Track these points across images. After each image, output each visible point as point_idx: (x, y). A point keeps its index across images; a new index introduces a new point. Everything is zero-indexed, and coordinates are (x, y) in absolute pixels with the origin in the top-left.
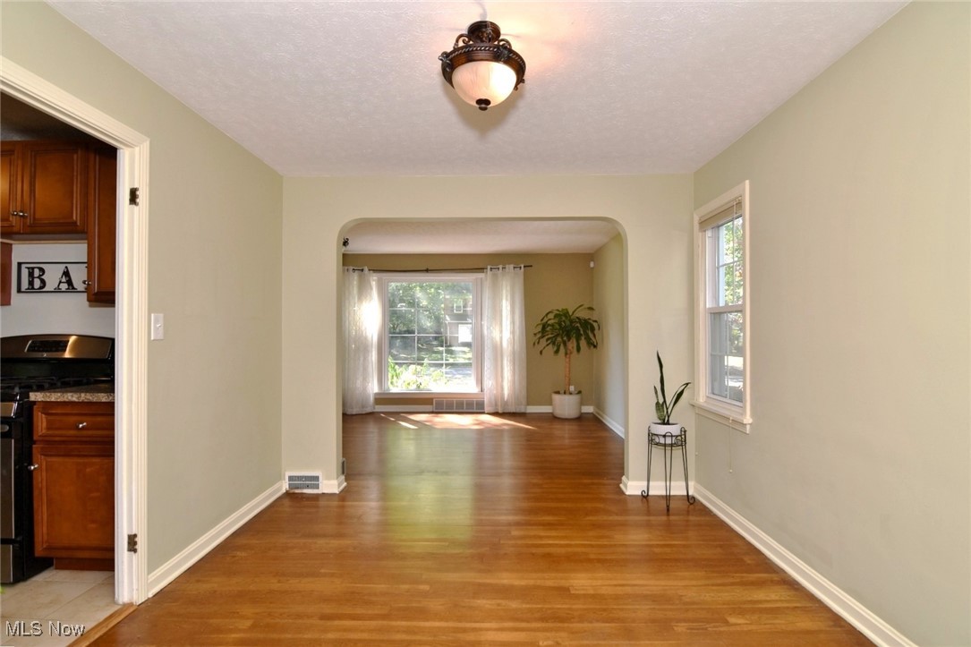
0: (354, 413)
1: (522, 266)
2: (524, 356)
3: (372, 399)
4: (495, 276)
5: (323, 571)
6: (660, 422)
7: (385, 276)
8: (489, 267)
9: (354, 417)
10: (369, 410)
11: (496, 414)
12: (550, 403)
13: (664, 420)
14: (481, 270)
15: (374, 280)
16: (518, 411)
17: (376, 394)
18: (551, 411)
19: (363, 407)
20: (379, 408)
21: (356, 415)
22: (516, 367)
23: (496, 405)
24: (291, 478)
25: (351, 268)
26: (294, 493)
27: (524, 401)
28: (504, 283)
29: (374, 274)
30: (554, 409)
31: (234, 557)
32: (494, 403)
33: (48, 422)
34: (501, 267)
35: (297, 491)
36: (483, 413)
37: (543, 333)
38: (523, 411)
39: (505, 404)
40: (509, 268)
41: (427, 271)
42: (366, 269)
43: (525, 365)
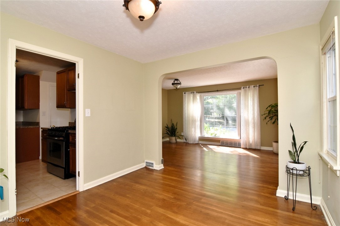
0: (191, 143)
1: (258, 85)
2: (259, 124)
3: (197, 139)
4: (245, 91)
5: (127, 195)
6: (293, 161)
7: (202, 94)
8: (242, 87)
9: (191, 145)
10: (197, 142)
11: (246, 149)
12: (272, 146)
13: (295, 161)
14: (240, 89)
15: (198, 96)
16: (256, 148)
17: (199, 137)
18: (272, 150)
19: (195, 141)
20: (201, 142)
21: (192, 144)
22: (256, 130)
23: (246, 145)
24: (147, 163)
25: (190, 92)
26: (147, 168)
27: (259, 144)
28: (249, 94)
29: (198, 94)
30: (273, 149)
31: (112, 184)
32: (245, 144)
33: (72, 138)
34: (248, 87)
35: (148, 167)
36: (240, 148)
37: (269, 114)
38: (259, 148)
39: (251, 145)
40: (251, 87)
41: (218, 91)
42: (195, 92)
43: (259, 129)
